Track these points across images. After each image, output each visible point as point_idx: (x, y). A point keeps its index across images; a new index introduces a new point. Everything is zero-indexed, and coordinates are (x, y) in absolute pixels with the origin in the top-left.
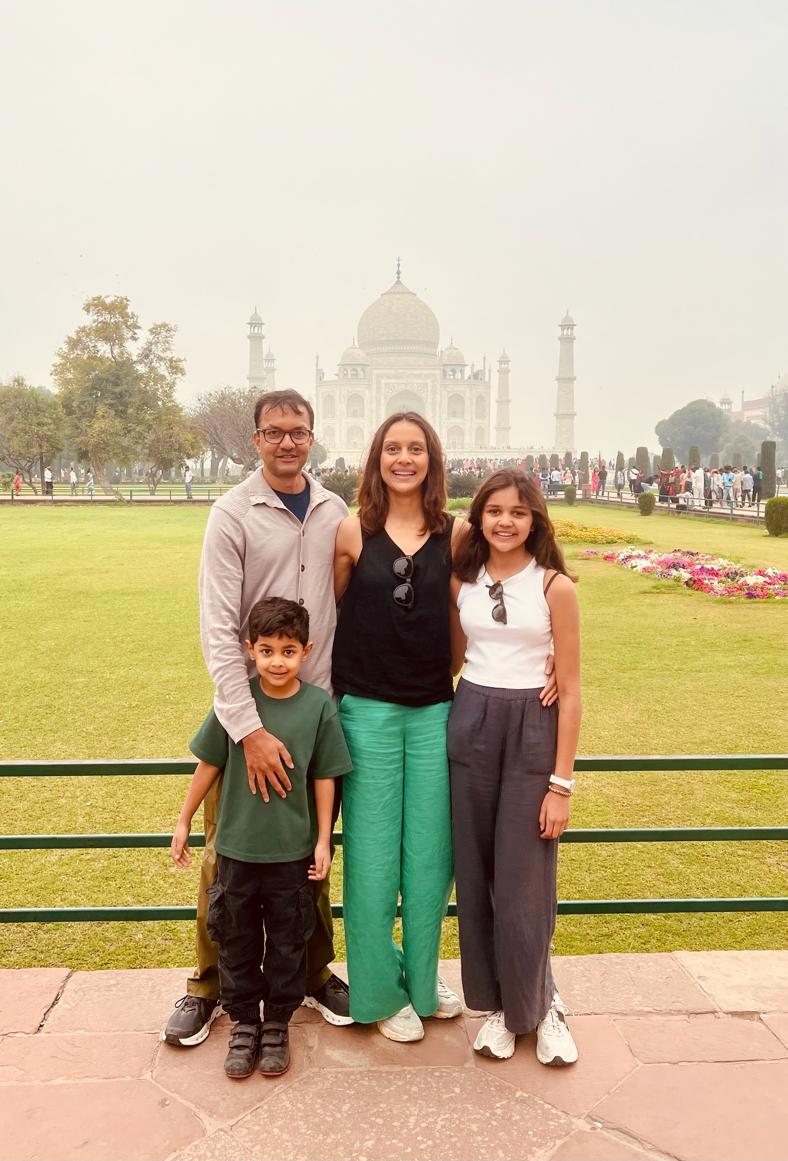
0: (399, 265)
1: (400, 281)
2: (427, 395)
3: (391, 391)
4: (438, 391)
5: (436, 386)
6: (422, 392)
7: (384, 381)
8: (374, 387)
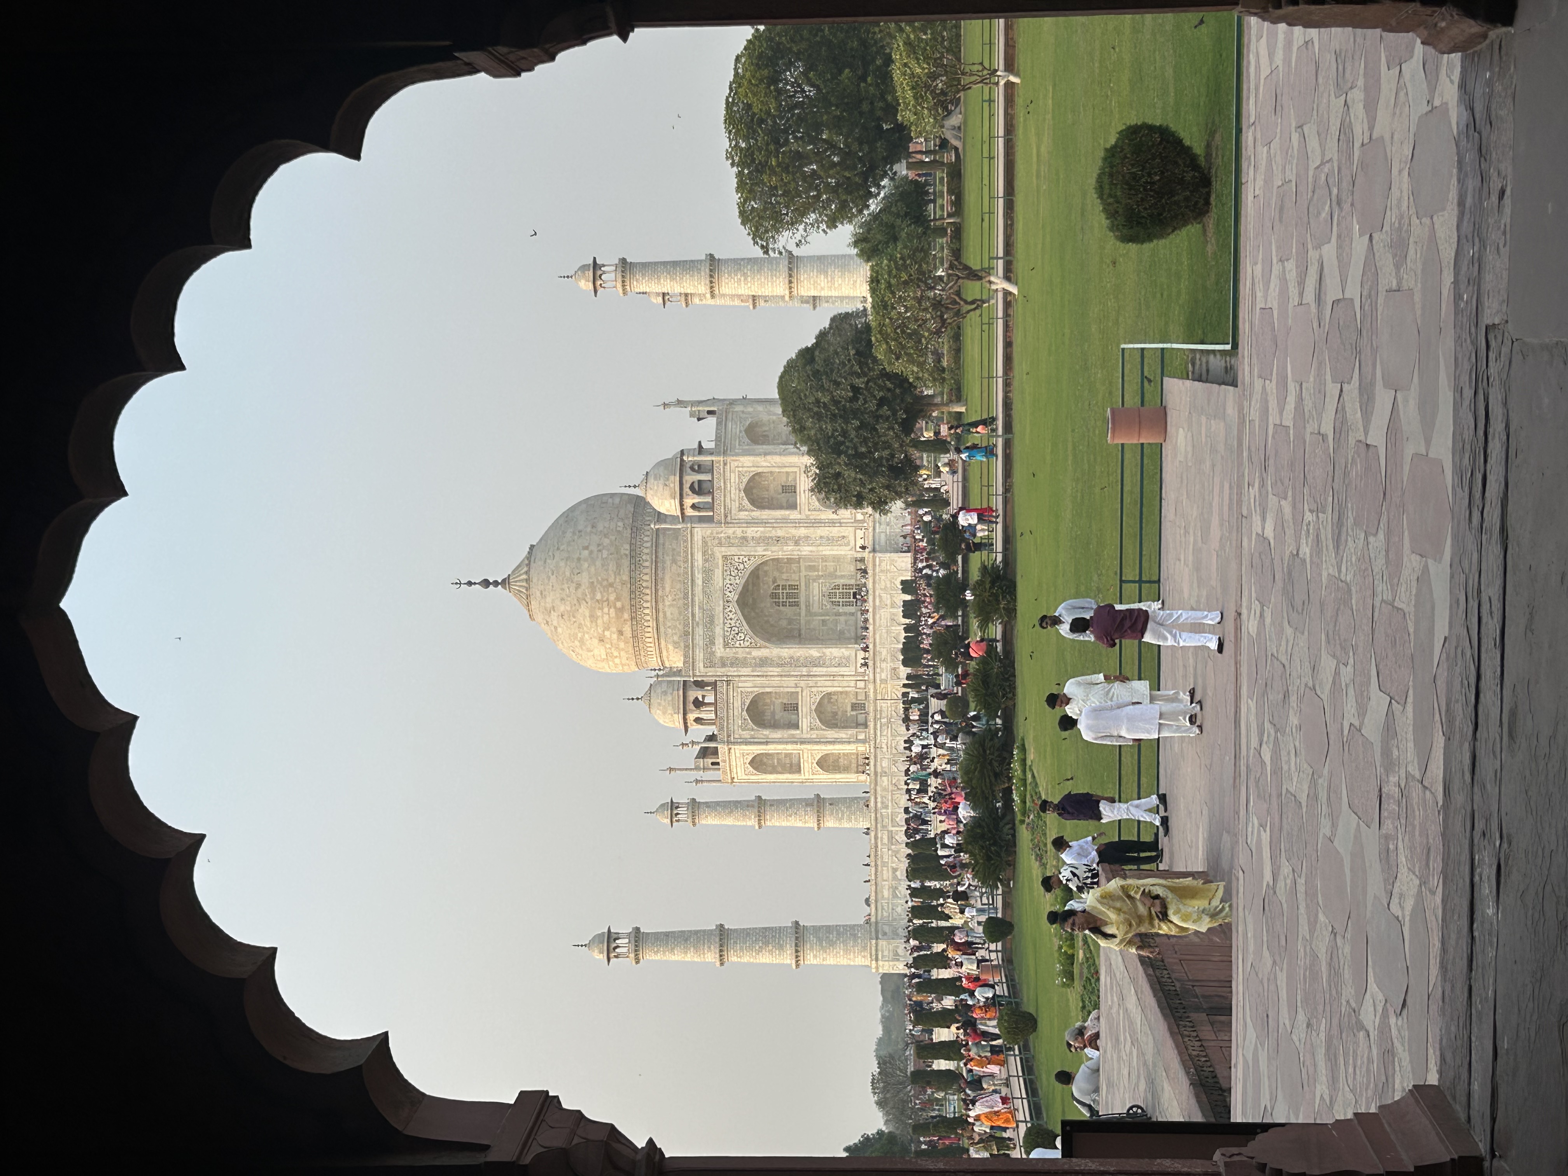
0: (470, 583)
1: (504, 580)
2: (749, 557)
3: (742, 635)
4: (739, 532)
5: (729, 537)
6: (742, 566)
7: (719, 650)
8: (732, 671)
